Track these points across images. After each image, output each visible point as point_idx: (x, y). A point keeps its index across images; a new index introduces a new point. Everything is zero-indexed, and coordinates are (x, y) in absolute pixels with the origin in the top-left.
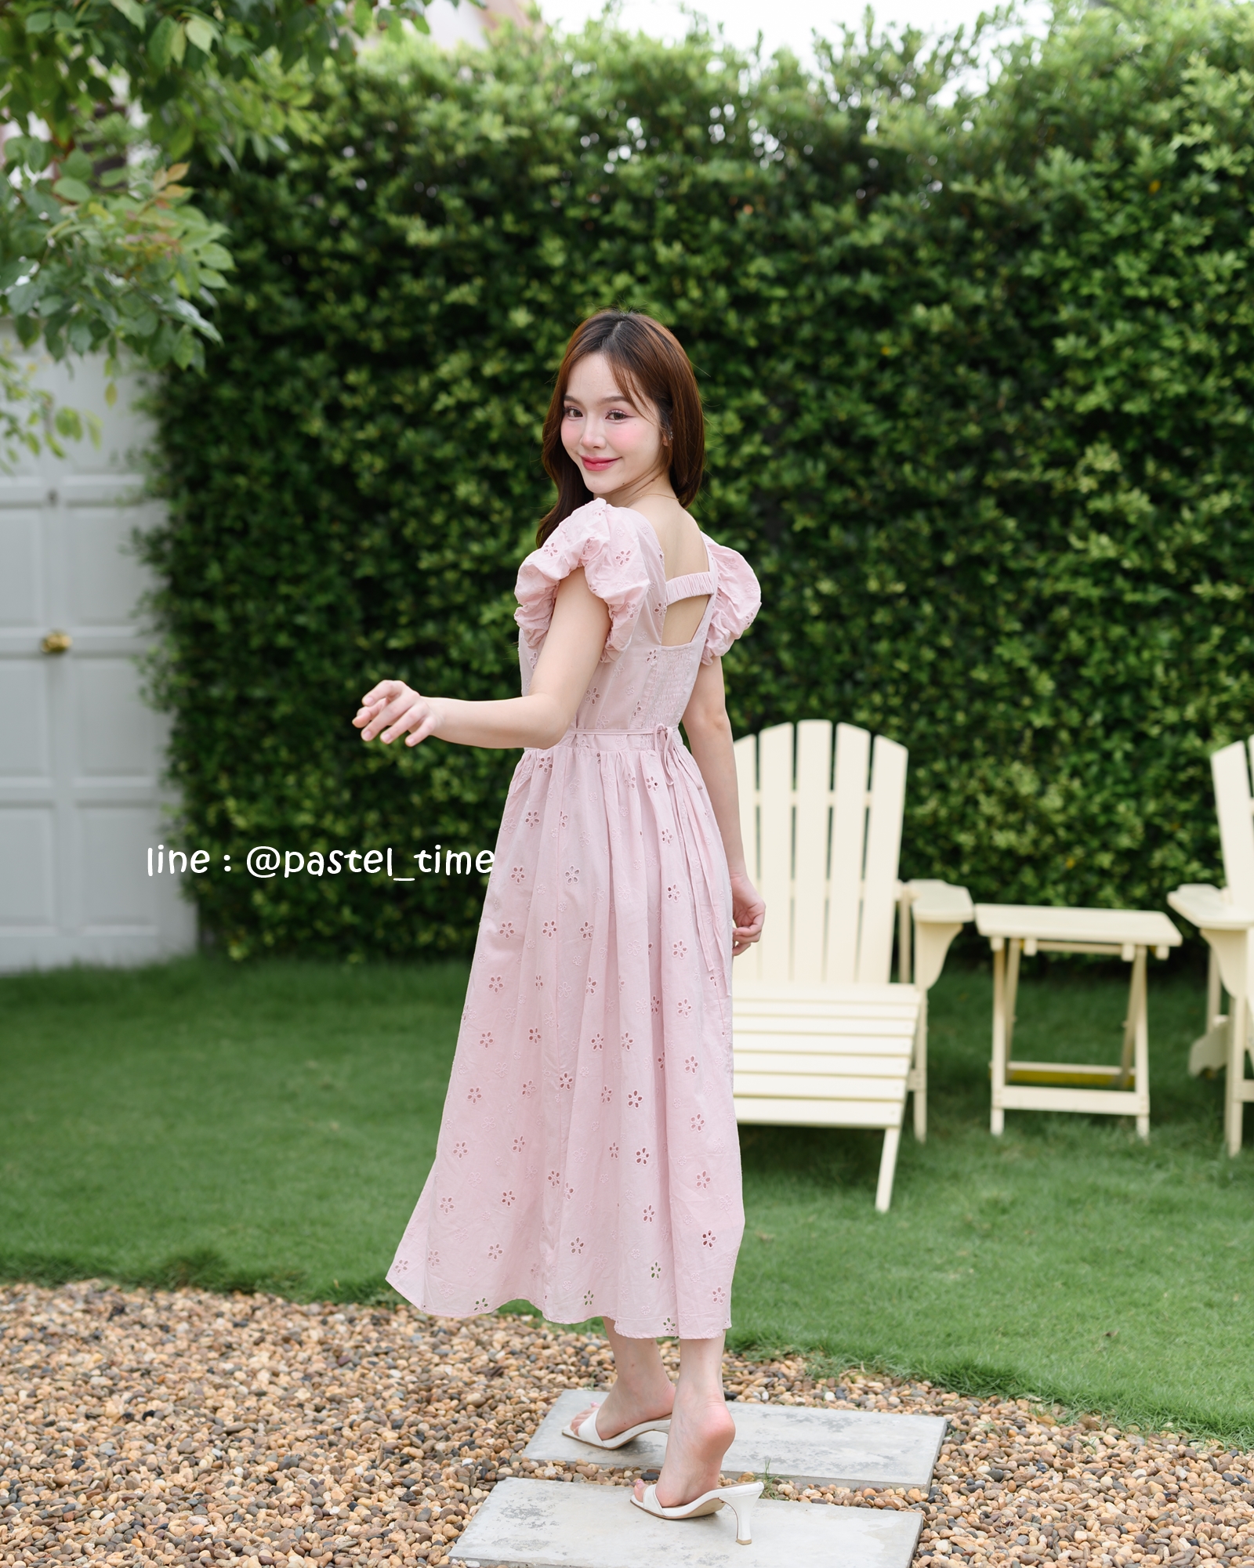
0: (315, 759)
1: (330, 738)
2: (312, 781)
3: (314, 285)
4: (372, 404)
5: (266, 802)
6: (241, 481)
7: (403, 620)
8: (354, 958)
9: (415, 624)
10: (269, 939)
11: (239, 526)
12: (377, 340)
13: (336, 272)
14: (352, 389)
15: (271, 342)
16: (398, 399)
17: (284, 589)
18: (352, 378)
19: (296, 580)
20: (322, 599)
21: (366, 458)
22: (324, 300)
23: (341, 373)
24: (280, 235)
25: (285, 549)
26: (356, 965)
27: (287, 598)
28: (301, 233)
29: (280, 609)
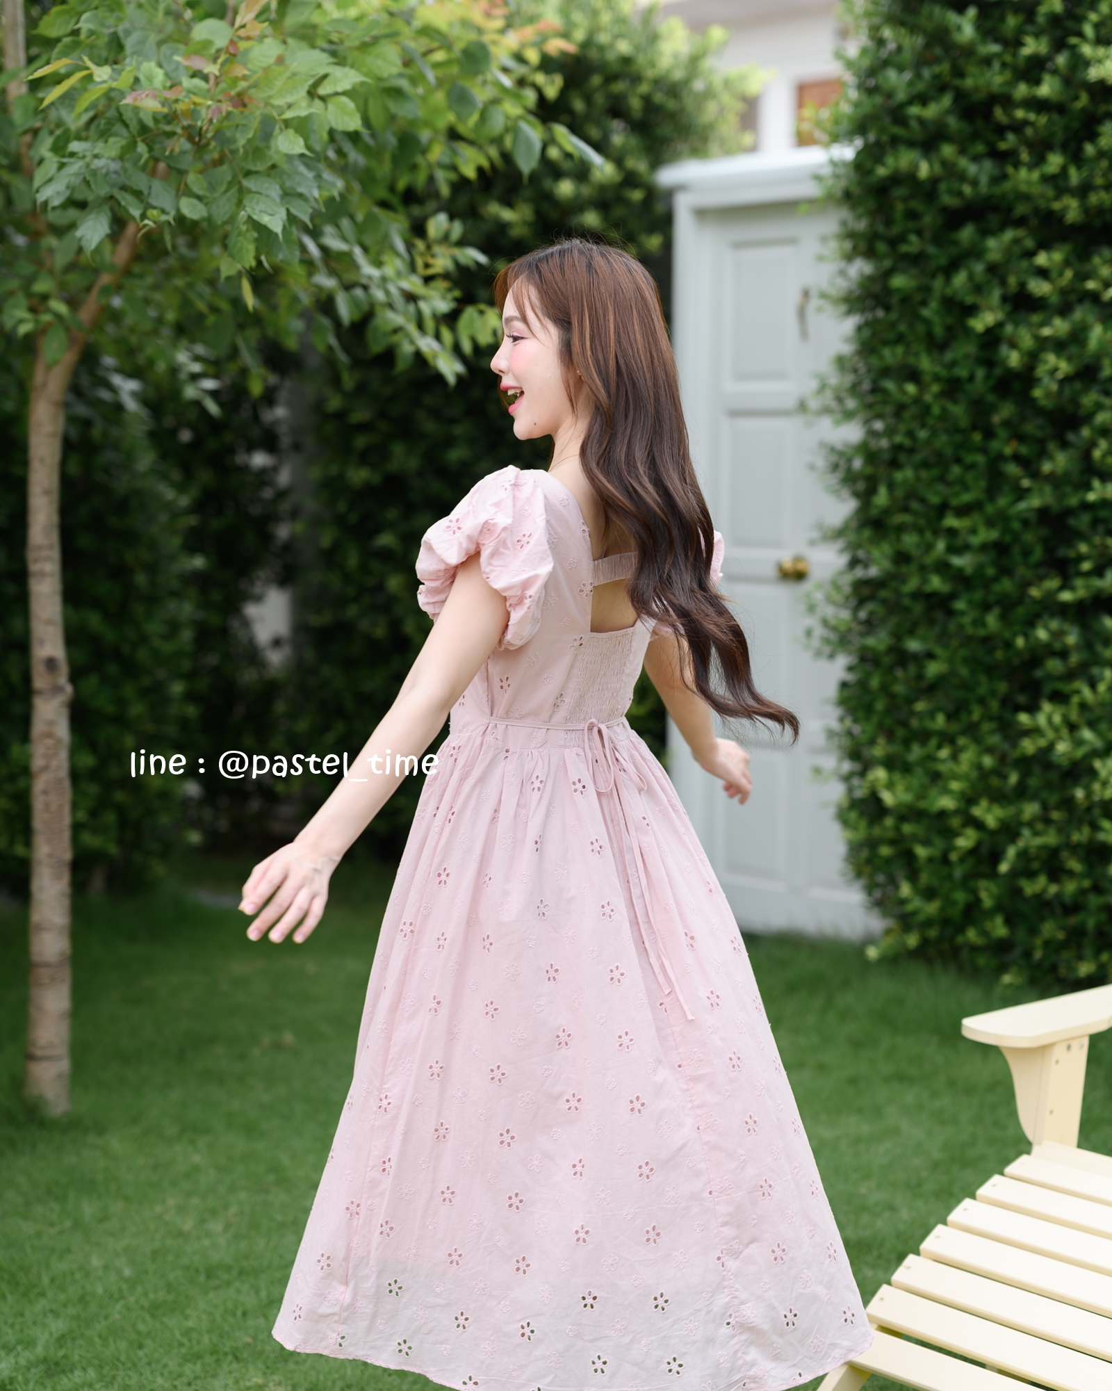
0: (972, 730)
1: (994, 705)
2: (967, 757)
3: (1009, 141)
4: (1064, 292)
5: (918, 778)
6: (911, 388)
7: (1086, 566)
8: (1007, 979)
9: (1099, 572)
10: (912, 940)
11: (907, 442)
12: (1072, 209)
13: (1031, 124)
14: (1043, 273)
15: (954, 219)
16: (1091, 285)
17: (951, 521)
18: (1042, 259)
19: (963, 511)
20: (986, 535)
21: (1051, 359)
22: (1017, 164)
23: (1031, 254)
24: (969, 83)
25: (956, 470)
26: (1010, 986)
27: (952, 532)
28: (996, 79)
29: (941, 546)
